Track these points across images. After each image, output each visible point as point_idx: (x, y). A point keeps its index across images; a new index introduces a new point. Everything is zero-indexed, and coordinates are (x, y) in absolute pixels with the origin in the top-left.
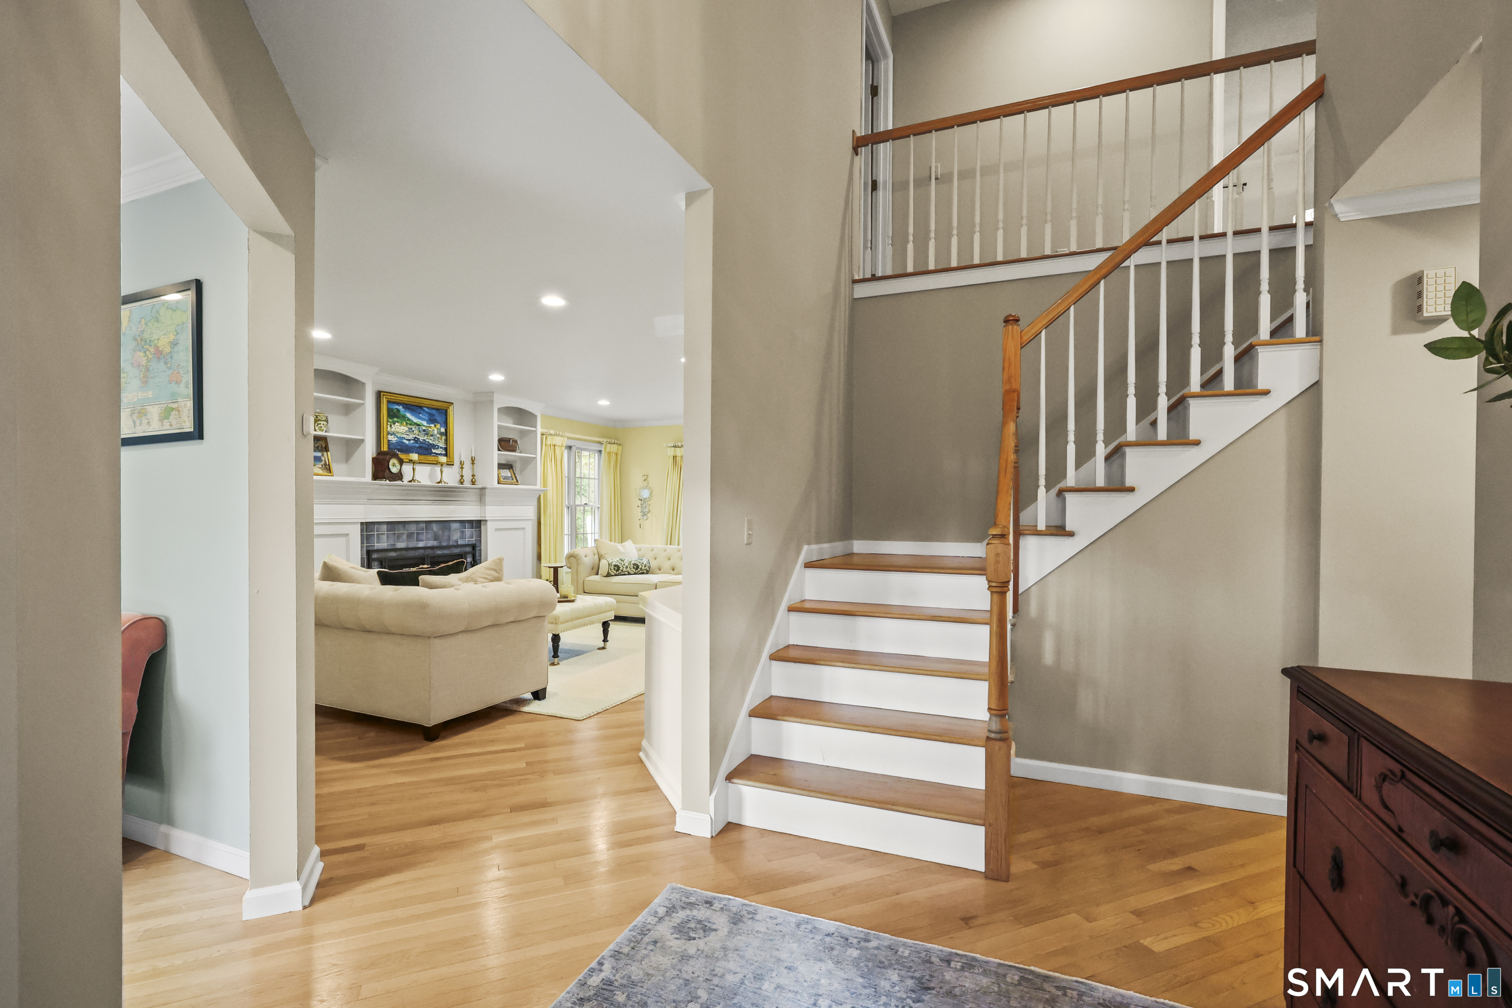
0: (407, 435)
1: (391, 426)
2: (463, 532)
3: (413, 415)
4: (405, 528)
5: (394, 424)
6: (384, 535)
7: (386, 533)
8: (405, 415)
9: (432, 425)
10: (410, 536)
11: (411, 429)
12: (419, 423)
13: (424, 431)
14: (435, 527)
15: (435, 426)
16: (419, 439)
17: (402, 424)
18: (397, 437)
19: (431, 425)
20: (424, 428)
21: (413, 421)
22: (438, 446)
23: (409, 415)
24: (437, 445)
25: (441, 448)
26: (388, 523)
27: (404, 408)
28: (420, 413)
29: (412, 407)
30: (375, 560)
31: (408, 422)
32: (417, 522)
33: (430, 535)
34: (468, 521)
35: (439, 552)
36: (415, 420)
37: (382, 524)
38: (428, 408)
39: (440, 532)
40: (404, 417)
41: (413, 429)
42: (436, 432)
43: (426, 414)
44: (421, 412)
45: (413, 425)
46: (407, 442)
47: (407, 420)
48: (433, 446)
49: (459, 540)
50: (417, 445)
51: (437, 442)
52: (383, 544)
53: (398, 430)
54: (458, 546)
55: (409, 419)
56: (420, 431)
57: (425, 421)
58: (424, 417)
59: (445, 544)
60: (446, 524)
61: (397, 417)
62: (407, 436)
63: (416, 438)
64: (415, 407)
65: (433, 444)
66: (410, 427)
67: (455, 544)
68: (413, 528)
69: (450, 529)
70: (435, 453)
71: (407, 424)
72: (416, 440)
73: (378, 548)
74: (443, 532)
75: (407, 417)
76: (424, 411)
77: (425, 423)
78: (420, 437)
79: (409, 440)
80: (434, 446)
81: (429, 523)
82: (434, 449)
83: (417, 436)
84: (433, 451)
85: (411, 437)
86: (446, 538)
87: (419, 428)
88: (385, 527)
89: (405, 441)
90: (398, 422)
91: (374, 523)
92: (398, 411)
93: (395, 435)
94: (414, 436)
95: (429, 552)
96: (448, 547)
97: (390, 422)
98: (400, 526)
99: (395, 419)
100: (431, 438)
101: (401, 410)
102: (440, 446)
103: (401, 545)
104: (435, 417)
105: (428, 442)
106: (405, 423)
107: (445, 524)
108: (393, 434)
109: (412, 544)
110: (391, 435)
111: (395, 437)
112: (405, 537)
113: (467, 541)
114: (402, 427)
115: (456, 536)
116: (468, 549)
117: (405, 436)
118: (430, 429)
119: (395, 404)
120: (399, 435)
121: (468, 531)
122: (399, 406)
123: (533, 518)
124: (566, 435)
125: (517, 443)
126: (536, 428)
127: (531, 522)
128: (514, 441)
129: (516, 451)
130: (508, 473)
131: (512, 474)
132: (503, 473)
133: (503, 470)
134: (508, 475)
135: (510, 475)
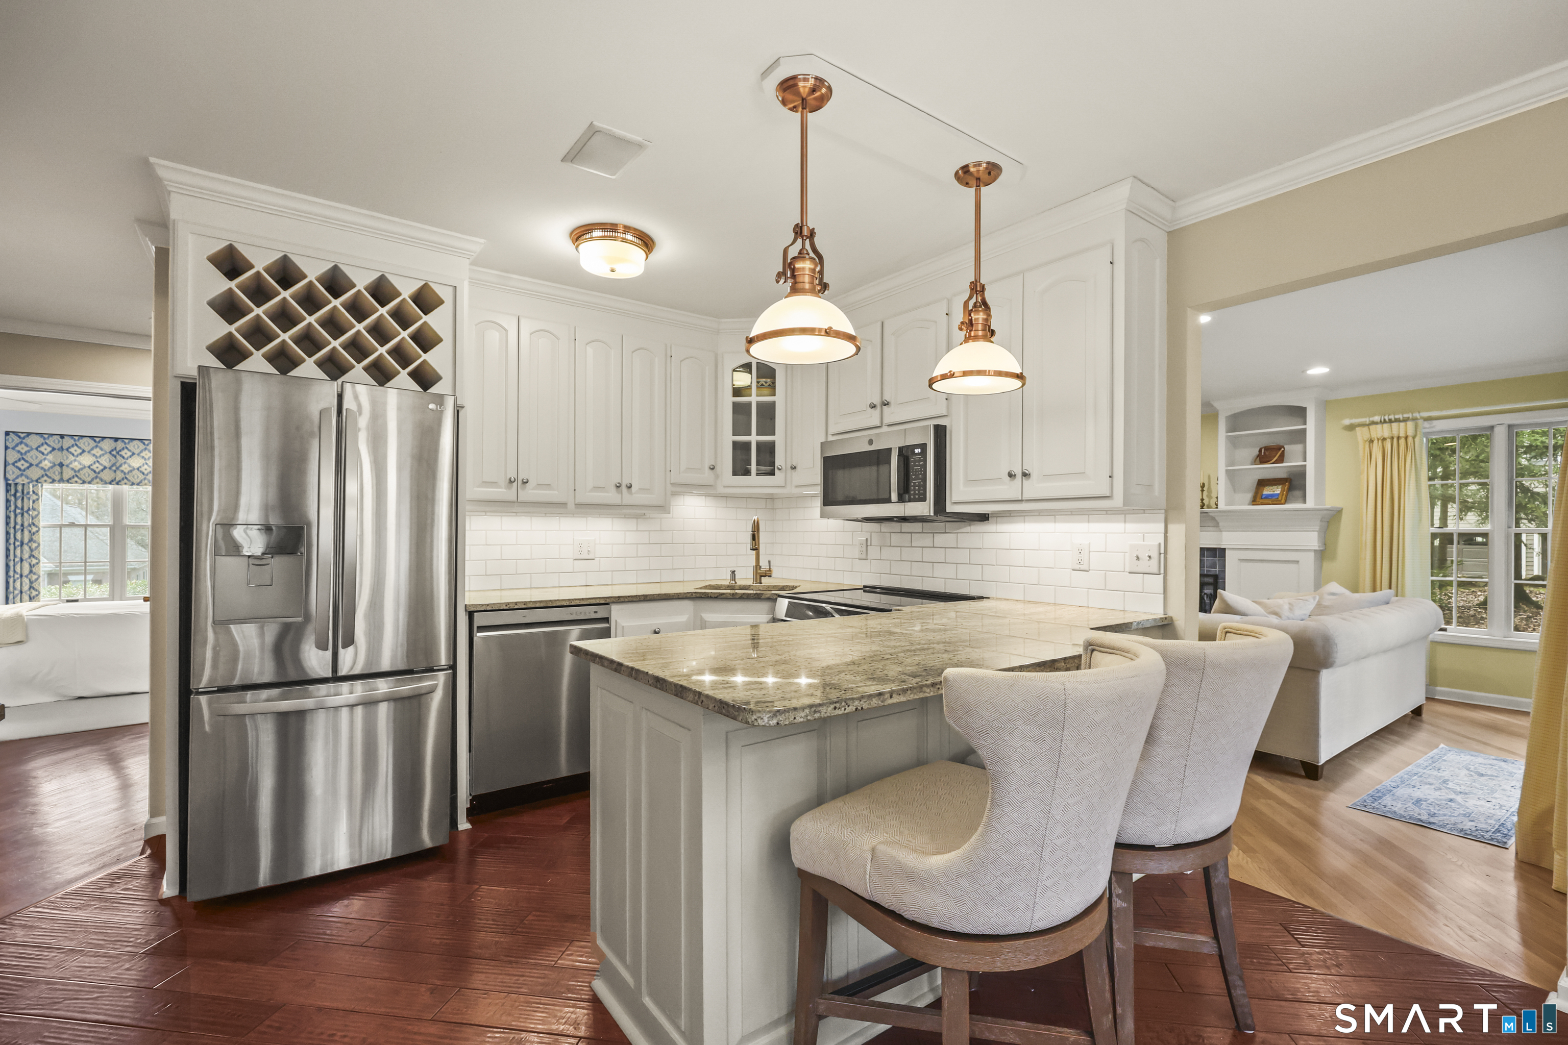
34: (1211, 549)
123: (1317, 548)
124: (1419, 417)
125: (1283, 451)
126: (1306, 424)
127: (1312, 554)
128: (1280, 449)
129: (1282, 462)
130: (1277, 490)
131: (1282, 491)
132: (1267, 491)
133: (1271, 488)
134: (1276, 492)
135: (1279, 492)
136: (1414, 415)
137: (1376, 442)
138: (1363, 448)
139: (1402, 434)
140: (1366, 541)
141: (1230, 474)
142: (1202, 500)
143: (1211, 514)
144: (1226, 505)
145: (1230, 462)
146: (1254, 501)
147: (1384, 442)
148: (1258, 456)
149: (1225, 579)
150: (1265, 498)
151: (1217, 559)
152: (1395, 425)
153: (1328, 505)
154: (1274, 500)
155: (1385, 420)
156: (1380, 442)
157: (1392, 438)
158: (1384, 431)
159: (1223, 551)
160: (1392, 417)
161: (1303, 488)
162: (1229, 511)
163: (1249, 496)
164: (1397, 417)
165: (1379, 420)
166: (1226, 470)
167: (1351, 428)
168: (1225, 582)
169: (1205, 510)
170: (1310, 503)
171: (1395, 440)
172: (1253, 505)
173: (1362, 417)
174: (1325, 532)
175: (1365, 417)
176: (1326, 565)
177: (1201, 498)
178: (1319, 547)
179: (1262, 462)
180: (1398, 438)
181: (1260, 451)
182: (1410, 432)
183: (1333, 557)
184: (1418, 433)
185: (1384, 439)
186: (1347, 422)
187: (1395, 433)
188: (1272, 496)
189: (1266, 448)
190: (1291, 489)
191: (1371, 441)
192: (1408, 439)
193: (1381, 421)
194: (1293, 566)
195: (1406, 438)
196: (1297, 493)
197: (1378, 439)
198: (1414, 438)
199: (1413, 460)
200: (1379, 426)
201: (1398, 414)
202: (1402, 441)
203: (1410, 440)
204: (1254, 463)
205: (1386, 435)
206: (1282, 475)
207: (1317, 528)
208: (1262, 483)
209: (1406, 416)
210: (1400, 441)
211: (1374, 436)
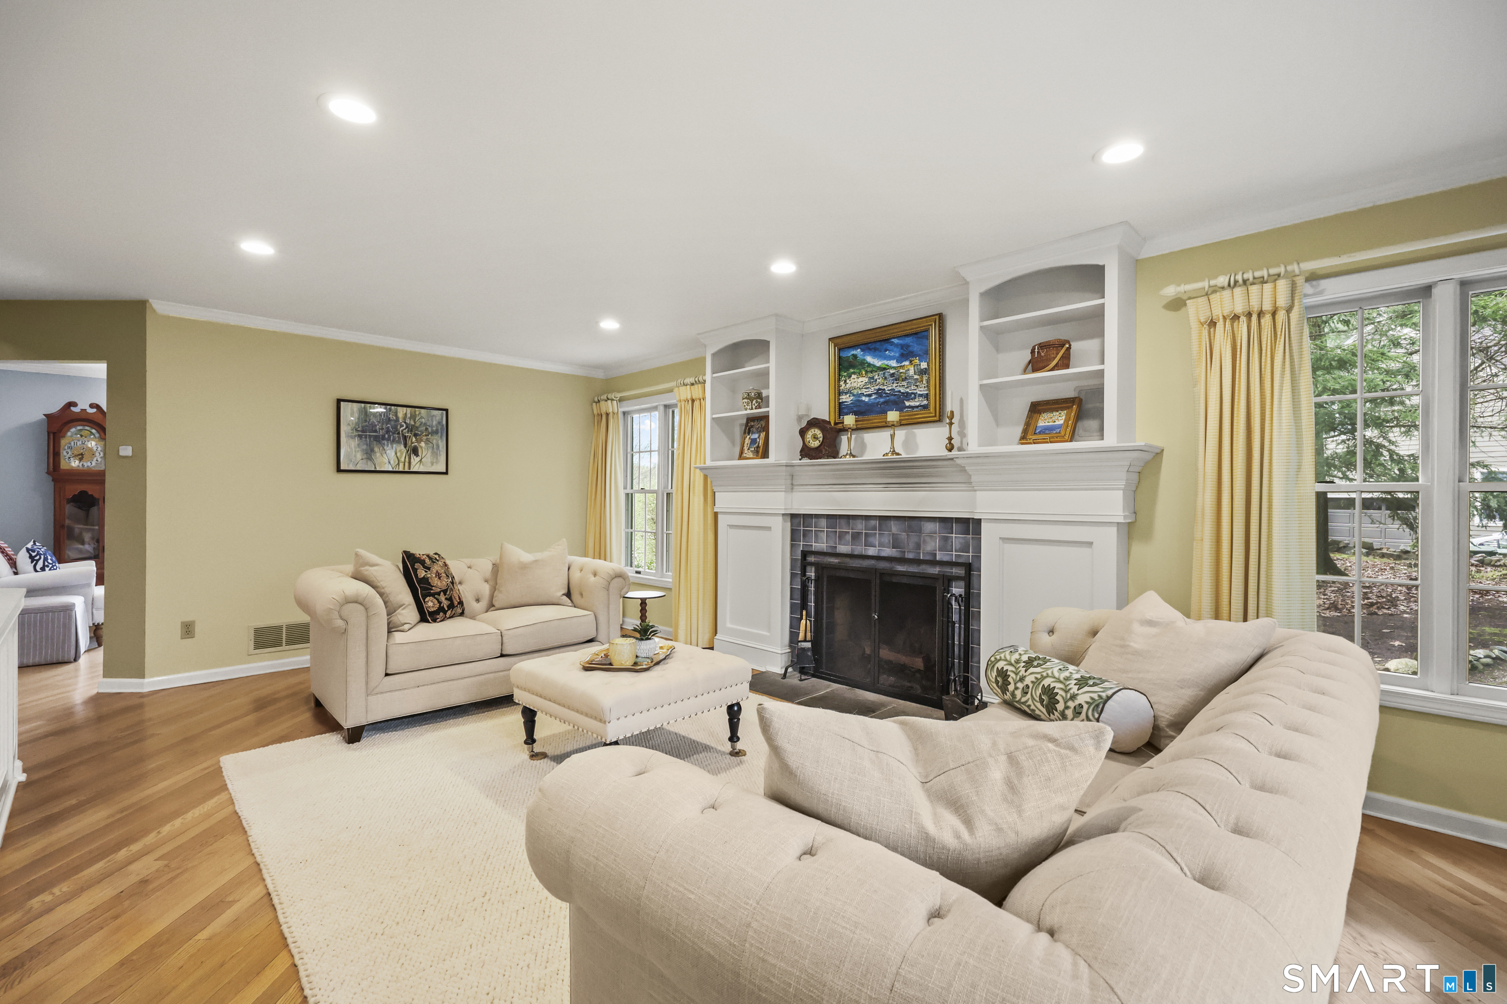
0: (867, 388)
1: (845, 381)
2: (946, 539)
3: (874, 356)
4: (849, 523)
5: (850, 377)
6: (822, 533)
7: (825, 530)
8: (864, 360)
9: (907, 363)
10: (856, 536)
11: (873, 378)
12: (884, 366)
13: (892, 375)
14: (894, 527)
15: (911, 362)
16: (884, 389)
17: (860, 375)
18: (854, 395)
19: (903, 364)
20: (892, 371)
21: (874, 366)
22: (915, 394)
23: (869, 359)
24: (912, 393)
25: (921, 395)
26: (829, 517)
27: (862, 350)
28: (886, 350)
29: (873, 346)
30: (811, 564)
31: (869, 369)
32: (867, 518)
33: (885, 540)
34: (958, 520)
35: (900, 568)
36: (878, 363)
37: (821, 518)
38: (898, 337)
39: (904, 535)
40: (863, 364)
41: (876, 377)
42: (911, 372)
43: (895, 349)
44: (890, 347)
45: (876, 372)
46: (866, 399)
47: (868, 366)
48: (906, 396)
49: (938, 552)
50: (882, 400)
51: (913, 388)
52: (821, 545)
53: (855, 385)
54: (934, 563)
55: (869, 365)
56: (886, 378)
57: (893, 359)
58: (892, 354)
59: (910, 556)
60: (914, 523)
61: (853, 367)
62: (866, 390)
63: (880, 389)
64: (878, 344)
65: (907, 393)
66: (870, 375)
67: (928, 558)
68: (860, 526)
69: (920, 531)
70: (910, 407)
71: (867, 372)
72: (880, 393)
73: (816, 550)
74: (908, 535)
75: (867, 363)
76: (892, 344)
77: (893, 363)
78: (885, 387)
79: (870, 395)
80: (908, 396)
81: (884, 519)
82: (908, 400)
83: (881, 387)
84: (907, 404)
85: (872, 390)
86: (912, 545)
87: (884, 373)
88: (823, 522)
89: (863, 398)
90: (854, 373)
91: (811, 516)
92: (855, 356)
93: (851, 393)
94: (877, 387)
95: (883, 565)
96: (917, 562)
97: (845, 376)
98: (843, 522)
99: (852, 370)
100: (904, 383)
101: (858, 355)
102: (919, 392)
103: (843, 549)
104: (911, 349)
105: (899, 391)
106: (864, 373)
107: (912, 522)
108: (849, 392)
109: (859, 550)
110: (846, 393)
111: (851, 395)
112: (849, 537)
113: (953, 556)
114: (861, 379)
115: (931, 546)
116: (960, 571)
117: (864, 391)
118: (901, 371)
119: (850, 350)
120: (855, 392)
121: (957, 539)
122: (856, 349)
123: (1121, 520)
124: (1297, 272)
125: (1069, 348)
126: (1103, 297)
127: (1114, 530)
128: (1062, 346)
129: (1067, 366)
130: (1059, 419)
131: (1067, 420)
132: (1045, 421)
133: (1050, 415)
134: (1057, 423)
135: (1062, 422)
136: (1289, 268)
137: (1220, 325)
138: (1198, 336)
139: (1267, 306)
140: (1203, 509)
141: (989, 393)
142: (950, 439)
143: (958, 461)
144: (980, 446)
145: (987, 370)
146: (1024, 439)
147: (1236, 324)
148: (1030, 362)
149: (980, 571)
150: (1040, 433)
151: (971, 536)
152: (1254, 289)
153: (1139, 442)
154: (1052, 435)
155: (1236, 282)
156: (1228, 322)
157: (1249, 315)
158: (1235, 301)
159: (979, 521)
160: (1249, 276)
161: (1099, 414)
162: (986, 456)
163: (1018, 430)
164: (1258, 274)
165: (1226, 284)
166: (981, 386)
167: (1177, 304)
168: (980, 575)
169: (955, 452)
170: (1111, 439)
171: (1254, 318)
172: (1022, 444)
173: (1197, 281)
174: (1135, 491)
175: (1203, 280)
176: (1137, 549)
177: (948, 435)
178: (1125, 517)
179: (1035, 370)
180: (1260, 314)
181: (1033, 352)
182: (1282, 301)
183: (1147, 535)
184: (1296, 301)
185: (1236, 317)
186: (1171, 291)
187: (1255, 306)
188: (1050, 429)
189: (1042, 346)
190: (1080, 417)
191: (1213, 324)
192: (1277, 317)
193: (1229, 285)
194: (1085, 550)
195: (1274, 314)
196: (1092, 424)
197: (1224, 318)
198: (1289, 310)
199: (1287, 350)
200: (1227, 293)
201: (1261, 269)
202: (1267, 320)
203: (1281, 316)
204: (1025, 371)
205: (1239, 309)
206: (1067, 391)
207: (1122, 484)
208: (1037, 408)
209: (1273, 271)
210: (1262, 321)
211: (1217, 312)
